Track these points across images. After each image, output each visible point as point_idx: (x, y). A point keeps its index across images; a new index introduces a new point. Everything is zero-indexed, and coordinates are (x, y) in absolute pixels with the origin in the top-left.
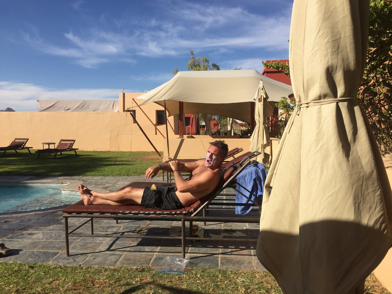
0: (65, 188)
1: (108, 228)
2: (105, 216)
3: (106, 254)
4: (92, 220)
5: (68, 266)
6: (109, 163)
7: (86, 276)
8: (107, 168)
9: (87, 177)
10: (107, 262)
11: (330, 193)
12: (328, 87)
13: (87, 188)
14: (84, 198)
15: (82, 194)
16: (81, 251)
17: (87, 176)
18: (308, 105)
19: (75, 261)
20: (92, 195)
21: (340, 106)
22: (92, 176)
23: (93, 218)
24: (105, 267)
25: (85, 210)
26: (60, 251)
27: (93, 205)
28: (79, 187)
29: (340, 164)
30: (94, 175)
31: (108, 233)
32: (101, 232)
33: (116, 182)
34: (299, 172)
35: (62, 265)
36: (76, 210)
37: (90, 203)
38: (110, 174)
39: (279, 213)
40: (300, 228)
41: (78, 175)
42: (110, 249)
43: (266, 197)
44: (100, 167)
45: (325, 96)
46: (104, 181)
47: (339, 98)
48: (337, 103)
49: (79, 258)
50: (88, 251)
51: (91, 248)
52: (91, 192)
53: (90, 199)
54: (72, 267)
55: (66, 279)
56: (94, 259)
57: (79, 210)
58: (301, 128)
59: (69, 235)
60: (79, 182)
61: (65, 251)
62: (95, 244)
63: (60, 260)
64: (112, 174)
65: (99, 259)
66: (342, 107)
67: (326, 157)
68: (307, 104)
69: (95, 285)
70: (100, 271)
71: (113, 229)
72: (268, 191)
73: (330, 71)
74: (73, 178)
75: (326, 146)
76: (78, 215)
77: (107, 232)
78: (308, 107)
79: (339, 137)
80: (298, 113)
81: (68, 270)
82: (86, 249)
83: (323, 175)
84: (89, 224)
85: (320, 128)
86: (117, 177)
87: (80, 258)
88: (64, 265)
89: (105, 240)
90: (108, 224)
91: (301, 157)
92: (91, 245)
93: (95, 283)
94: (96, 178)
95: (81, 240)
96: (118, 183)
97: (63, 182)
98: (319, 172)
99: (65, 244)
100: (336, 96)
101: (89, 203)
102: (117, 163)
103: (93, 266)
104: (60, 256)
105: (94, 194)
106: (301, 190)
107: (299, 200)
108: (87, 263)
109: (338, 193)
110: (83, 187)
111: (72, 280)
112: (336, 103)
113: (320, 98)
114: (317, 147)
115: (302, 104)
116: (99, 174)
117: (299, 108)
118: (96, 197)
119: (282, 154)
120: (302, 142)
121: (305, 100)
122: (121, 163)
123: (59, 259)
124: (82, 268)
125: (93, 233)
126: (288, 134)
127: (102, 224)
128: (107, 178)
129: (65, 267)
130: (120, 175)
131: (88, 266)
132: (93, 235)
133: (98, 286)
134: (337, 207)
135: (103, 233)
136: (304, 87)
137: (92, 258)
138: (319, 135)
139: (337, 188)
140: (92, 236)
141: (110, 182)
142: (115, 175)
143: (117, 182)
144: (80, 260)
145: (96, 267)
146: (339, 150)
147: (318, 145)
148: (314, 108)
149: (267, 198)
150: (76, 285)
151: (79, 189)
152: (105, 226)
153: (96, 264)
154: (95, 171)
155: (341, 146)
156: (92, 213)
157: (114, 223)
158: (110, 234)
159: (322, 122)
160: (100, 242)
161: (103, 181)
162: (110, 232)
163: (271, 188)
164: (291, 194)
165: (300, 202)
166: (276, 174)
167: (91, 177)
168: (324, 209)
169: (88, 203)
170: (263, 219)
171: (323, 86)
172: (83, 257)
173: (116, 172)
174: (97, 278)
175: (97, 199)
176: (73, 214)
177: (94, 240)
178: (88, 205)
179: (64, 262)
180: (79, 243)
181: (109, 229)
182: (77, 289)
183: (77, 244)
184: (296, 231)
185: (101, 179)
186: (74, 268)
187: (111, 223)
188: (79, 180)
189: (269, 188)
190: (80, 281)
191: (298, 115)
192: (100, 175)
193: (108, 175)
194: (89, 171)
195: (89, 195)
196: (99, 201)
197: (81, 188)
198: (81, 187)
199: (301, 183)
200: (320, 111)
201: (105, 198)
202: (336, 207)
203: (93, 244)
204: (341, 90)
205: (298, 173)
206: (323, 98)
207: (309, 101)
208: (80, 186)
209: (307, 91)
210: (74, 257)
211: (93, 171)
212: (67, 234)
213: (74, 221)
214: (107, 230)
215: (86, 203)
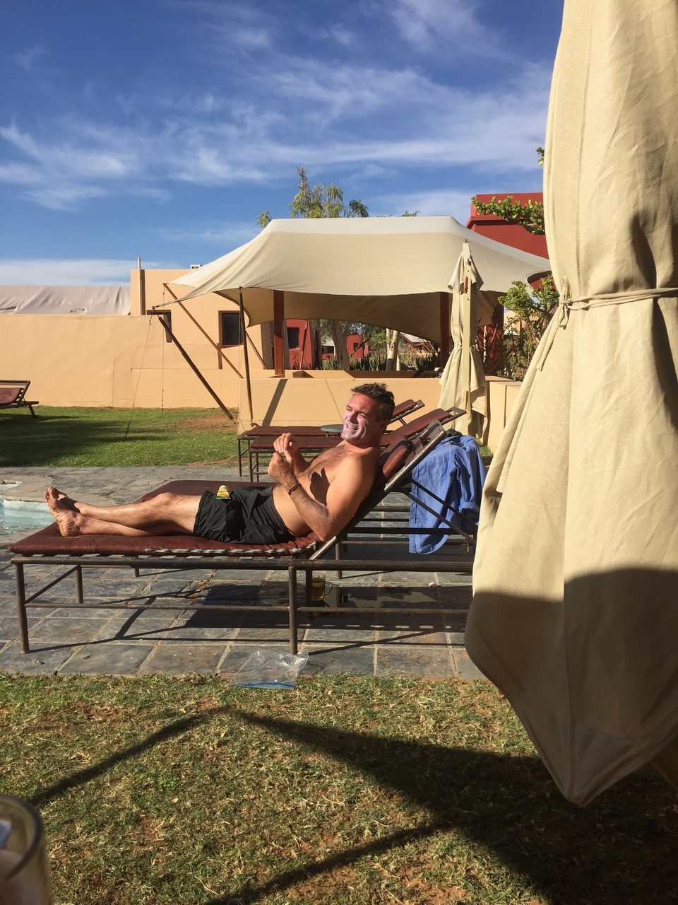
0: (12, 495)
1: (117, 586)
2: (110, 560)
3: (116, 646)
4: (79, 569)
5: (27, 674)
6: (111, 435)
7: (70, 699)
8: (108, 447)
9: (61, 470)
10: (118, 665)
11: (636, 508)
12: (635, 263)
13: (65, 495)
14: (59, 520)
15: (54, 509)
16: (56, 640)
17: (60, 466)
18: (587, 305)
19: (43, 663)
20: (79, 511)
21: (662, 308)
22: (72, 465)
23: (82, 566)
24: (114, 675)
25: (62, 547)
26: (8, 641)
27: (81, 534)
28: (48, 494)
29: (659, 442)
30: (79, 464)
31: (118, 598)
32: (102, 596)
33: (131, 479)
34: (565, 460)
35: (14, 673)
36: (42, 547)
37: (75, 531)
38: (116, 462)
39: (518, 551)
40: (566, 586)
41: (41, 462)
42: (125, 635)
43: (488, 516)
44: (91, 445)
45: (628, 284)
46: (102, 478)
47: (658, 289)
48: (655, 300)
49: (52, 657)
50: (72, 640)
51: (79, 634)
52: (76, 505)
53: (73, 522)
54: (36, 677)
55: (25, 705)
56: (88, 657)
57: (48, 547)
58: (571, 359)
59: (26, 605)
60: (42, 479)
61: (20, 642)
62: (89, 625)
63: (7, 662)
64: (120, 462)
65: (99, 659)
66: (666, 309)
67: (627, 424)
68: (586, 301)
69: (94, 717)
70: (103, 686)
71: (128, 589)
72: (491, 502)
73: (641, 223)
74: (29, 471)
75: (629, 399)
76: (47, 559)
77: (115, 595)
78: (587, 309)
79: (657, 379)
80: (563, 323)
81: (27, 685)
82: (69, 635)
83: (619, 467)
84: (73, 579)
85: (615, 359)
86: (133, 469)
87: (54, 655)
88: (17, 674)
89: (112, 615)
90: (117, 577)
91: (571, 425)
92: (78, 627)
93: (92, 712)
94: (83, 471)
95: (54, 615)
96: (134, 483)
97: (6, 481)
98: (610, 459)
99: (18, 625)
100: (651, 282)
101: (73, 530)
102: (130, 435)
103: (87, 675)
104: (8, 652)
105: (83, 509)
106: (568, 500)
107: (564, 524)
108: (72, 667)
109: (653, 506)
110: (56, 493)
111: (39, 706)
112: (651, 300)
113: (615, 288)
114: (607, 402)
115: (572, 303)
116: (89, 461)
117: (566, 310)
118: (87, 516)
119: (525, 418)
120: (572, 391)
121: (580, 292)
122: (140, 435)
123: (5, 660)
124: (60, 680)
125: (81, 600)
126: (538, 371)
127: (103, 578)
128: (109, 470)
129: (22, 677)
130: (138, 463)
131: (74, 674)
132: (82, 605)
133: (100, 719)
134: (652, 538)
135: (105, 599)
136: (578, 261)
137: (82, 656)
138: (613, 373)
139: (652, 495)
140: (82, 607)
141: (116, 481)
142: (128, 465)
143: (133, 481)
144: (56, 662)
145: (94, 675)
146: (658, 411)
147: (609, 397)
148: (602, 312)
149: (490, 518)
150: (49, 718)
151: (48, 499)
152: (109, 583)
153: (92, 670)
154: (81, 454)
155: (661, 399)
156: (79, 553)
157: (131, 576)
158: (121, 601)
159: (620, 343)
160: (99, 618)
161: (100, 478)
162: (122, 595)
163: (500, 495)
164: (546, 509)
165: (566, 527)
166: (510, 464)
167: (72, 469)
168: (621, 544)
169: (69, 529)
170: (480, 565)
171: (623, 261)
172: (61, 654)
173: (128, 456)
174: (97, 702)
175: (88, 523)
176: (35, 555)
177: (86, 614)
178: (69, 535)
179: (17, 666)
180: (52, 621)
181: (119, 589)
182: (51, 728)
183: (47, 624)
184: (557, 591)
185: (96, 473)
186: (43, 679)
187: (123, 575)
188: (43, 474)
189: (495, 496)
190: (56, 710)
191: (565, 327)
192: (91, 465)
193: (111, 465)
194: (65, 454)
195: (70, 513)
196: (96, 526)
197: (51, 496)
198: (52, 493)
199: (569, 484)
200: (615, 319)
201: (110, 518)
202: (648, 537)
203: (84, 624)
204: (663, 271)
205: (562, 461)
206: (622, 287)
207: (589, 296)
208: (50, 491)
209: (587, 271)
210: (40, 655)
211: (76, 455)
212: (23, 602)
213: (37, 574)
214: (113, 591)
215: (64, 530)
